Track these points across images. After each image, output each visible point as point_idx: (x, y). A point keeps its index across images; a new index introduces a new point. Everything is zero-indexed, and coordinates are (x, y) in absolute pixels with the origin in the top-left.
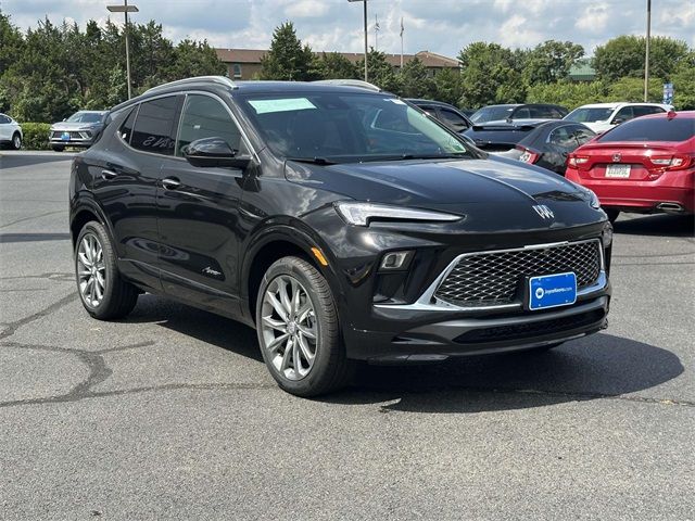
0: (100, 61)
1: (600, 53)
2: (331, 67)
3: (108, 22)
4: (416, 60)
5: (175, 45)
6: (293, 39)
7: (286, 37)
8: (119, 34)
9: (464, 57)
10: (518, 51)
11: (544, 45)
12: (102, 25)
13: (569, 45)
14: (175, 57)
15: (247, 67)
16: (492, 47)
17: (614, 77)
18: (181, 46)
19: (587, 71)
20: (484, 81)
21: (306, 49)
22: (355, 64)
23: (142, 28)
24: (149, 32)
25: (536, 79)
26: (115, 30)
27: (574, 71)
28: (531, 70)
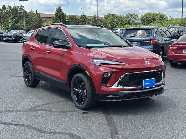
0: (6, 16)
1: (143, 17)
2: (72, 19)
3: (9, 5)
4: (95, 18)
5: (28, 12)
6: (61, 11)
7: (59, 11)
8: (12, 8)
9: (105, 17)
10: (120, 16)
11: (128, 14)
12: (7, 6)
13: (134, 14)
14: (28, 15)
15: (47, 18)
16: (113, 15)
17: (148, 23)
18: (30, 13)
19: (139, 21)
20: (113, 24)
21: (65, 14)
22: (78, 18)
23: (18, 7)
24: (20, 8)
25: (126, 23)
26: (11, 8)
27: (136, 21)
28: (124, 21)
